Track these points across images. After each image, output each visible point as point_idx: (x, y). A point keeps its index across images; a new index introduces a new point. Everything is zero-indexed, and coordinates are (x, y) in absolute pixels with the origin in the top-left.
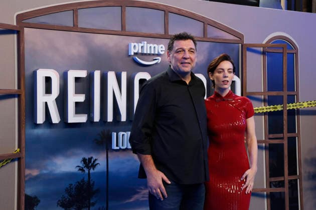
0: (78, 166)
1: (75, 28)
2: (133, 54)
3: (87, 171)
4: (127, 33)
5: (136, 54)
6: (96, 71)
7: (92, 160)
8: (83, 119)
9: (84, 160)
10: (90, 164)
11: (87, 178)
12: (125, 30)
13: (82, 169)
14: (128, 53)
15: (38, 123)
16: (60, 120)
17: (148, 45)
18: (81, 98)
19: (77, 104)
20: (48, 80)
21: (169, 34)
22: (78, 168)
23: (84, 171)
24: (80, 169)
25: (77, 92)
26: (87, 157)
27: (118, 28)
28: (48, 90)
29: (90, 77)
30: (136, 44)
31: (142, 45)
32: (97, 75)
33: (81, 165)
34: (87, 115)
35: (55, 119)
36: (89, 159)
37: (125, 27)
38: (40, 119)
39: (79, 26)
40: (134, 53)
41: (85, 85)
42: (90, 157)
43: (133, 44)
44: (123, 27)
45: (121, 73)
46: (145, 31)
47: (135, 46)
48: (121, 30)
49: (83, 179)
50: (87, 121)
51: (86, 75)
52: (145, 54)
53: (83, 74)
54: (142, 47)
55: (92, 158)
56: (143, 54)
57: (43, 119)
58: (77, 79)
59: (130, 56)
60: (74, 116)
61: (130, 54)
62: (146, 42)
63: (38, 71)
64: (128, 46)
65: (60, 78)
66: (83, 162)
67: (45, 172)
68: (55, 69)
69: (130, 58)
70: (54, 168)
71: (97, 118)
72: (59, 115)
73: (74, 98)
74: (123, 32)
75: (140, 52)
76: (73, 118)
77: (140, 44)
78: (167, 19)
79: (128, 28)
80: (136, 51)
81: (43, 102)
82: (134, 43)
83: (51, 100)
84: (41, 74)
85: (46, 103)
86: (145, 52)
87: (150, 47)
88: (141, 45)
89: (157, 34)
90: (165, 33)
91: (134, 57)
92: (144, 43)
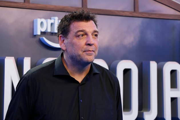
2: (39, 33)
4: (32, 6)
5: (43, 33)
12: (29, 2)
14: (33, 33)
21: (89, 7)
30: (43, 20)
31: (52, 21)
40: (42, 33)
43: (39, 21)
45: (24, 58)
47: (42, 23)
48: (23, 1)
54: (52, 24)
56: (52, 34)
59: (35, 36)
61: (35, 34)
64: (33, 22)
69: (37, 39)
74: (27, 4)
75: (49, 30)
80: (43, 30)
82: (41, 18)
88: (50, 21)
89: (71, 7)
90: (82, 7)
91: (41, 38)
92: (55, 19)
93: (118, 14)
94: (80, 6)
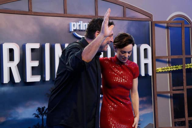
0: (35, 114)
1: (29, 12)
2: (73, 30)
3: (41, 117)
4: (68, 15)
5: (75, 30)
6: (46, 43)
7: (45, 109)
8: (37, 79)
9: (39, 109)
10: (44, 112)
11: (42, 122)
12: (67, 13)
13: (37, 116)
14: (69, 30)
15: (4, 82)
16: (21, 80)
17: (84, 23)
18: (36, 64)
19: (33, 68)
20: (11, 51)
21: (99, 15)
22: (35, 115)
23: (39, 117)
24: (36, 116)
25: (33, 59)
26: (41, 106)
27: (61, 12)
28: (12, 59)
29: (42, 48)
30: (75, 23)
31: (80, 23)
32: (47, 47)
33: (37, 113)
34: (40, 76)
35: (17, 79)
36: (42, 108)
37: (66, 10)
38: (6, 80)
39: (33, 11)
40: (74, 30)
41: (38, 54)
42: (43, 107)
43: (72, 23)
44: (65, 11)
45: (65, 44)
46: (81, 13)
47: (74, 25)
48: (63, 13)
49: (38, 123)
50: (41, 80)
51: (39, 47)
52: (82, 31)
53: (37, 46)
54: (79, 25)
55: (44, 107)
56: (80, 30)
57: (8, 80)
58: (33, 50)
59: (71, 32)
60: (31, 77)
61: (70, 31)
62: (82, 22)
63: (3, 45)
64: (69, 25)
65: (20, 49)
66: (38, 111)
67: (10, 119)
68: (16, 43)
69: (71, 34)
70: (17, 116)
71: (48, 78)
72: (20, 77)
73: (31, 64)
74: (65, 15)
75: (78, 29)
76: (30, 78)
77: (78, 23)
78: (97, 5)
79: (68, 11)
80: (75, 28)
81: (8, 67)
82: (73, 22)
83: (14, 65)
84: (6, 47)
85: (10, 68)
86: (82, 29)
87: (85, 25)
89: (90, 16)
90: (96, 15)
91: (74, 33)
92: (81, 23)
93: (115, 18)
94: (94, 15)
